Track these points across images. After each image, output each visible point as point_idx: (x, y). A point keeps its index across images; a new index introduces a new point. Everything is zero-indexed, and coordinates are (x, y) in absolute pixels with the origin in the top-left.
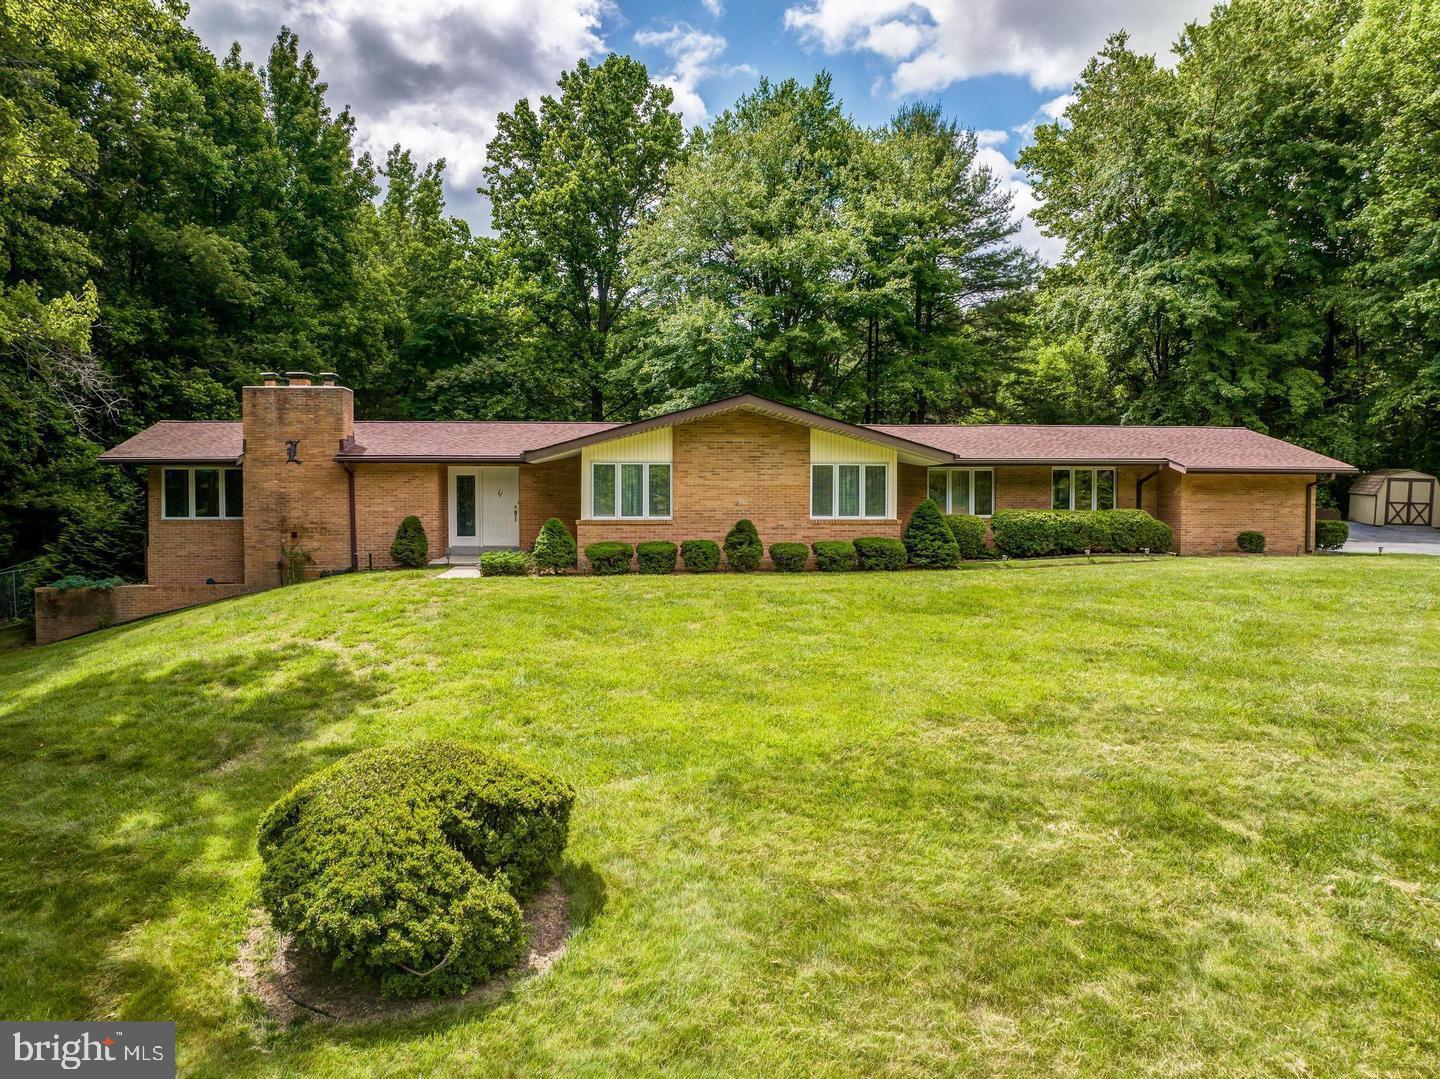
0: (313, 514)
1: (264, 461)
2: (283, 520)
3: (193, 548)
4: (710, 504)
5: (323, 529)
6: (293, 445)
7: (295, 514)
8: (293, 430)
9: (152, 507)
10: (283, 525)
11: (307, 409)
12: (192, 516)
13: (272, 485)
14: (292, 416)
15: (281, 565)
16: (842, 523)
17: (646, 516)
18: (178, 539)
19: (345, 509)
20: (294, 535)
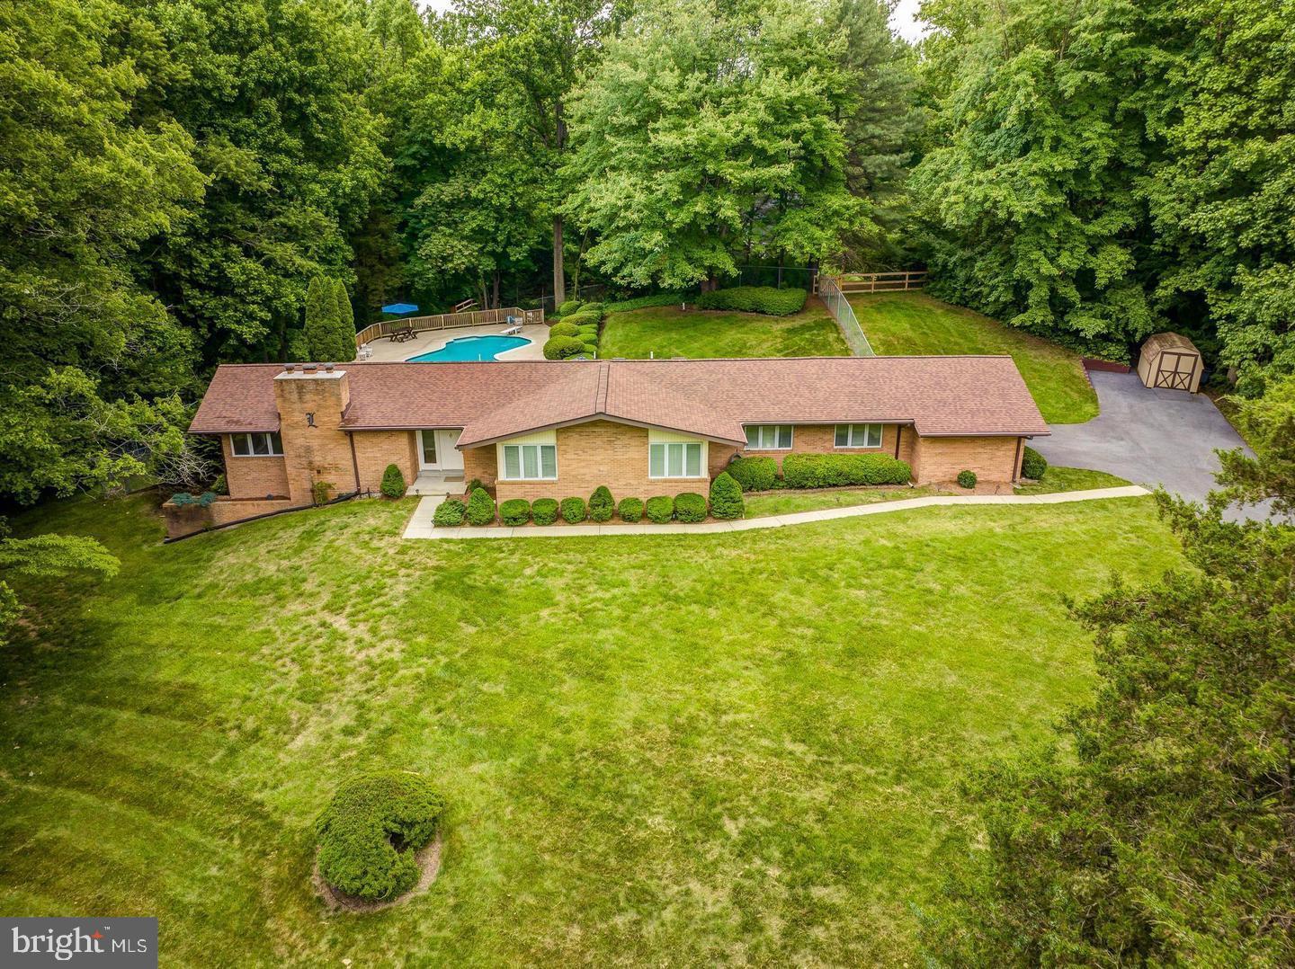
0: (329, 459)
1: (294, 426)
2: (311, 463)
3: (255, 475)
4: (582, 471)
5: (337, 468)
6: (311, 417)
7: (318, 459)
8: (310, 406)
9: (225, 449)
10: (311, 466)
11: (317, 392)
12: (252, 454)
13: (300, 441)
14: (308, 397)
15: (312, 491)
16: (670, 481)
17: (540, 478)
18: (245, 470)
19: (350, 455)
20: (319, 472)
